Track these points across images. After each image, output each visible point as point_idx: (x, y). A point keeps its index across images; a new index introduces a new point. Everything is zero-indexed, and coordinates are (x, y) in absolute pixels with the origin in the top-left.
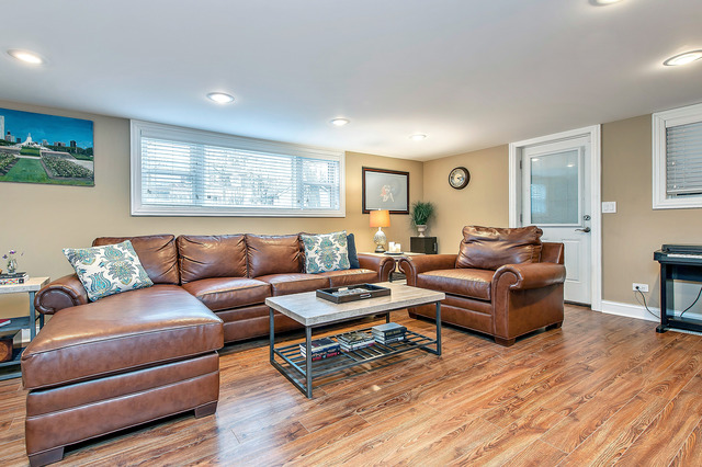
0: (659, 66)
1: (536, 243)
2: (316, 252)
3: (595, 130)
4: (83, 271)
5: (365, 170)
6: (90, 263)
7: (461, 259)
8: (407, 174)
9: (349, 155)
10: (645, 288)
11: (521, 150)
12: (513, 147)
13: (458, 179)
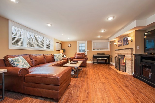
0: (97, 37)
1: (85, 55)
2: (57, 57)
3: (87, 41)
4: (18, 65)
5: (56, 42)
6: (19, 62)
7: (75, 57)
8: (61, 44)
9: (54, 39)
10: (91, 59)
11: (78, 42)
12: (77, 42)
13: (69, 45)
